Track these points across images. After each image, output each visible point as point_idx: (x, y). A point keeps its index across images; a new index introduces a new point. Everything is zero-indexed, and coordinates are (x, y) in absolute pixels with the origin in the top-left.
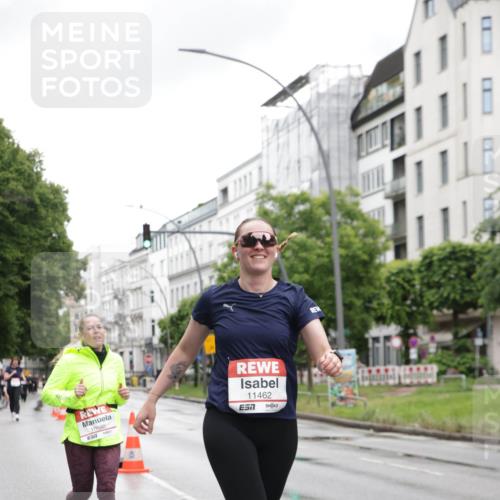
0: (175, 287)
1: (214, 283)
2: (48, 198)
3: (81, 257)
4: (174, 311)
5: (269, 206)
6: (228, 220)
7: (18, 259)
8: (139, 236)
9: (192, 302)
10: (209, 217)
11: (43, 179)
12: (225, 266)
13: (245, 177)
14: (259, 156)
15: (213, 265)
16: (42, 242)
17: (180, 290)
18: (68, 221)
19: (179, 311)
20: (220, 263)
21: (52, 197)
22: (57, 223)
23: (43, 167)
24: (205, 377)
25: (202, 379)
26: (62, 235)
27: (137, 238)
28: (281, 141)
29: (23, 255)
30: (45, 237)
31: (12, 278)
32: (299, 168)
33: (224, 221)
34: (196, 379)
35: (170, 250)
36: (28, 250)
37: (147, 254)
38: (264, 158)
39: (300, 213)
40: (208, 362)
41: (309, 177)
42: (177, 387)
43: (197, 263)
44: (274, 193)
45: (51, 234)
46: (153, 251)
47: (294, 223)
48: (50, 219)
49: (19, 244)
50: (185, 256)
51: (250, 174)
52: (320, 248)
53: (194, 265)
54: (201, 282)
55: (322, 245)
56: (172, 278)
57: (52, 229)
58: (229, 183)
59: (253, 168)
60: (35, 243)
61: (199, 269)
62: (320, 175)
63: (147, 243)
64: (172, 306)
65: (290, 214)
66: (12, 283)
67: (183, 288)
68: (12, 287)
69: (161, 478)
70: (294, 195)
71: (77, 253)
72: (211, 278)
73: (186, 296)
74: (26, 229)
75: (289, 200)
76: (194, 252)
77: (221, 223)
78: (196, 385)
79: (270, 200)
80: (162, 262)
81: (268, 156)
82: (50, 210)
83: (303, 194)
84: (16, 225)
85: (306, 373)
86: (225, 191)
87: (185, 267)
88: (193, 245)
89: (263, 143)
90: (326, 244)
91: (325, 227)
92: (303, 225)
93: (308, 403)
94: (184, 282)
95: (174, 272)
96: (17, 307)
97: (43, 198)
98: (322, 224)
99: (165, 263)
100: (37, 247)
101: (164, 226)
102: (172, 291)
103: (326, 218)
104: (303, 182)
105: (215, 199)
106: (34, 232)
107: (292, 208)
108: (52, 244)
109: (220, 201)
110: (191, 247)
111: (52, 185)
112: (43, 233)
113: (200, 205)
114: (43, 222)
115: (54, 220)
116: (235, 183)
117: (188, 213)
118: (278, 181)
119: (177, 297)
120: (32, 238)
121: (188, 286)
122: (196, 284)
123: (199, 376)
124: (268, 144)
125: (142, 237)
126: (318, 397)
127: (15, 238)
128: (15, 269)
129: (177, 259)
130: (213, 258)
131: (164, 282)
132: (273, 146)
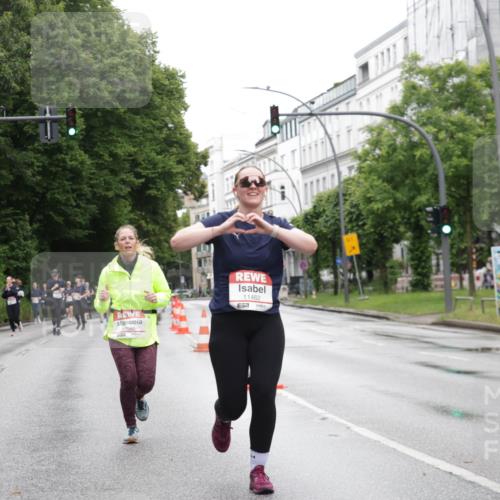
0: (308, 181)
1: (354, 173)
2: (163, 85)
3: (200, 149)
4: (308, 207)
5: (417, 80)
6: (368, 100)
7: (130, 155)
8: (266, 123)
9: (329, 196)
10: (347, 98)
11: (157, 62)
12: (367, 153)
13: (388, 50)
14: (403, 25)
15: (353, 154)
16: (157, 134)
17: (315, 183)
18: (186, 109)
19: (315, 207)
20: (360, 151)
21: (167, 83)
22: (172, 112)
23: (157, 49)
24: (346, 283)
25: (343, 286)
26: (180, 126)
27: (264, 126)
28: (430, 5)
29: (136, 149)
30: (160, 129)
31: (124, 176)
32: (453, 35)
33: (364, 103)
34: (335, 286)
35: (303, 138)
36: (140, 144)
37: (276, 144)
38: (411, 26)
39: (454, 87)
40: (349, 265)
41: (465, 45)
42: (314, 297)
43: (334, 150)
44: (422, 64)
45: (166, 125)
46: (283, 141)
47: (447, 99)
48: (165, 107)
49: (131, 137)
50: (319, 143)
51: (394, 46)
52: (481, 127)
53: (330, 154)
54: (339, 174)
55: (483, 123)
56: (304, 171)
57: (167, 119)
58: (370, 58)
59: (398, 38)
60: (150, 136)
61: (336, 159)
62: (477, 42)
63: (276, 129)
64: (306, 203)
65: (442, 89)
66: (123, 182)
67: (318, 181)
68: (123, 187)
69: (297, 395)
70: (447, 66)
71: (196, 146)
72: (350, 168)
73: (321, 190)
74: (138, 120)
75: (441, 73)
76: (330, 139)
77: (361, 104)
78: (336, 293)
79: (417, 74)
80: (293, 152)
81: (414, 25)
82: (165, 98)
83: (458, 63)
84: (127, 116)
85: (466, 276)
86: (365, 68)
87: (321, 157)
88: (329, 131)
89: (408, 9)
90: (487, 121)
91: (486, 103)
92: (458, 100)
93: (471, 309)
94: (320, 174)
95: (308, 162)
96: (130, 208)
97: (157, 85)
98: (481, 98)
99: (297, 154)
100: (151, 140)
101: (296, 110)
102: (306, 185)
103: (486, 91)
104: (457, 52)
105: (354, 77)
106: (147, 123)
107: (445, 82)
108: (168, 136)
109: (359, 79)
110: (326, 133)
111: (166, 69)
112: (157, 123)
113: (336, 85)
114: (157, 111)
115: (170, 108)
116: (377, 57)
117: (322, 94)
118: (427, 52)
119: (312, 191)
120: (146, 131)
121: (324, 179)
122: (333, 176)
123: (340, 283)
124: (415, 10)
125: (270, 125)
126: (483, 301)
127: (126, 131)
128: (127, 165)
129: (310, 148)
130: (352, 147)
131: (297, 175)
132: (421, 11)
